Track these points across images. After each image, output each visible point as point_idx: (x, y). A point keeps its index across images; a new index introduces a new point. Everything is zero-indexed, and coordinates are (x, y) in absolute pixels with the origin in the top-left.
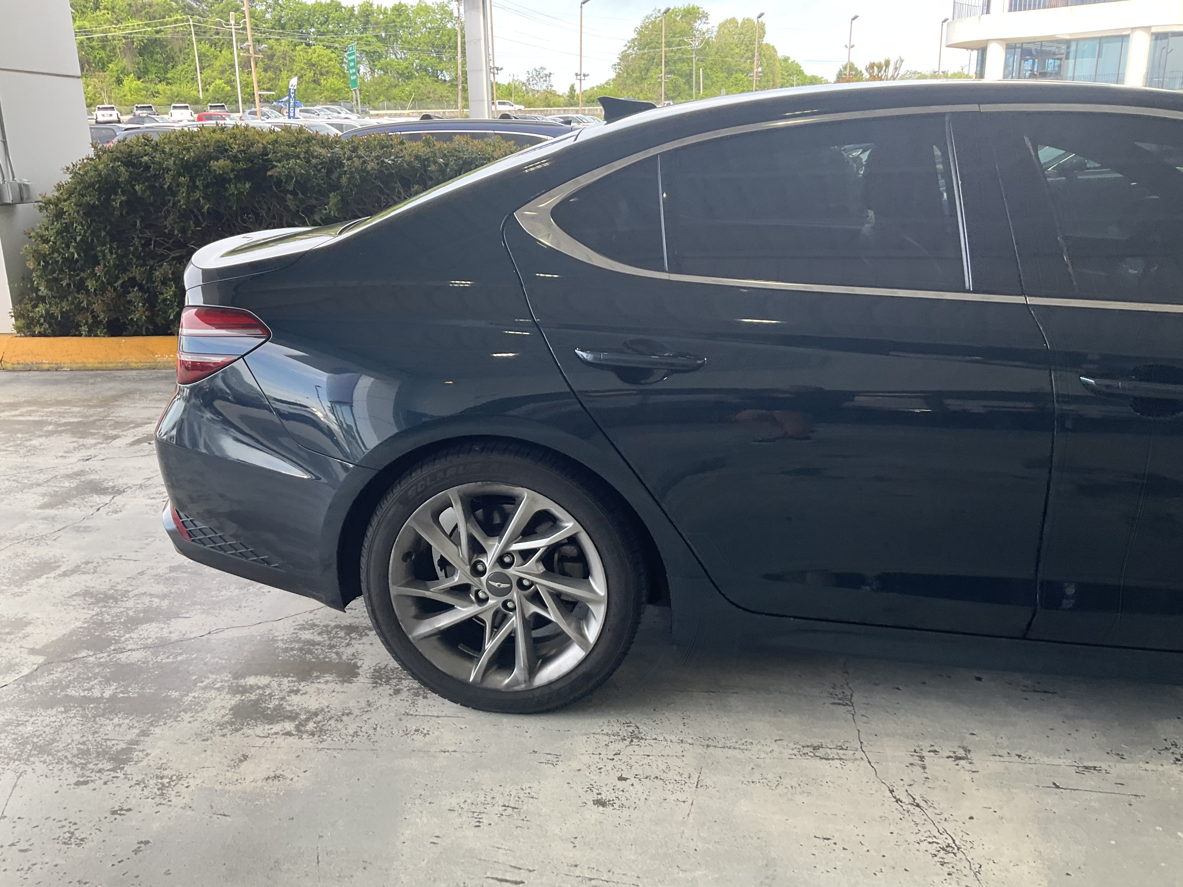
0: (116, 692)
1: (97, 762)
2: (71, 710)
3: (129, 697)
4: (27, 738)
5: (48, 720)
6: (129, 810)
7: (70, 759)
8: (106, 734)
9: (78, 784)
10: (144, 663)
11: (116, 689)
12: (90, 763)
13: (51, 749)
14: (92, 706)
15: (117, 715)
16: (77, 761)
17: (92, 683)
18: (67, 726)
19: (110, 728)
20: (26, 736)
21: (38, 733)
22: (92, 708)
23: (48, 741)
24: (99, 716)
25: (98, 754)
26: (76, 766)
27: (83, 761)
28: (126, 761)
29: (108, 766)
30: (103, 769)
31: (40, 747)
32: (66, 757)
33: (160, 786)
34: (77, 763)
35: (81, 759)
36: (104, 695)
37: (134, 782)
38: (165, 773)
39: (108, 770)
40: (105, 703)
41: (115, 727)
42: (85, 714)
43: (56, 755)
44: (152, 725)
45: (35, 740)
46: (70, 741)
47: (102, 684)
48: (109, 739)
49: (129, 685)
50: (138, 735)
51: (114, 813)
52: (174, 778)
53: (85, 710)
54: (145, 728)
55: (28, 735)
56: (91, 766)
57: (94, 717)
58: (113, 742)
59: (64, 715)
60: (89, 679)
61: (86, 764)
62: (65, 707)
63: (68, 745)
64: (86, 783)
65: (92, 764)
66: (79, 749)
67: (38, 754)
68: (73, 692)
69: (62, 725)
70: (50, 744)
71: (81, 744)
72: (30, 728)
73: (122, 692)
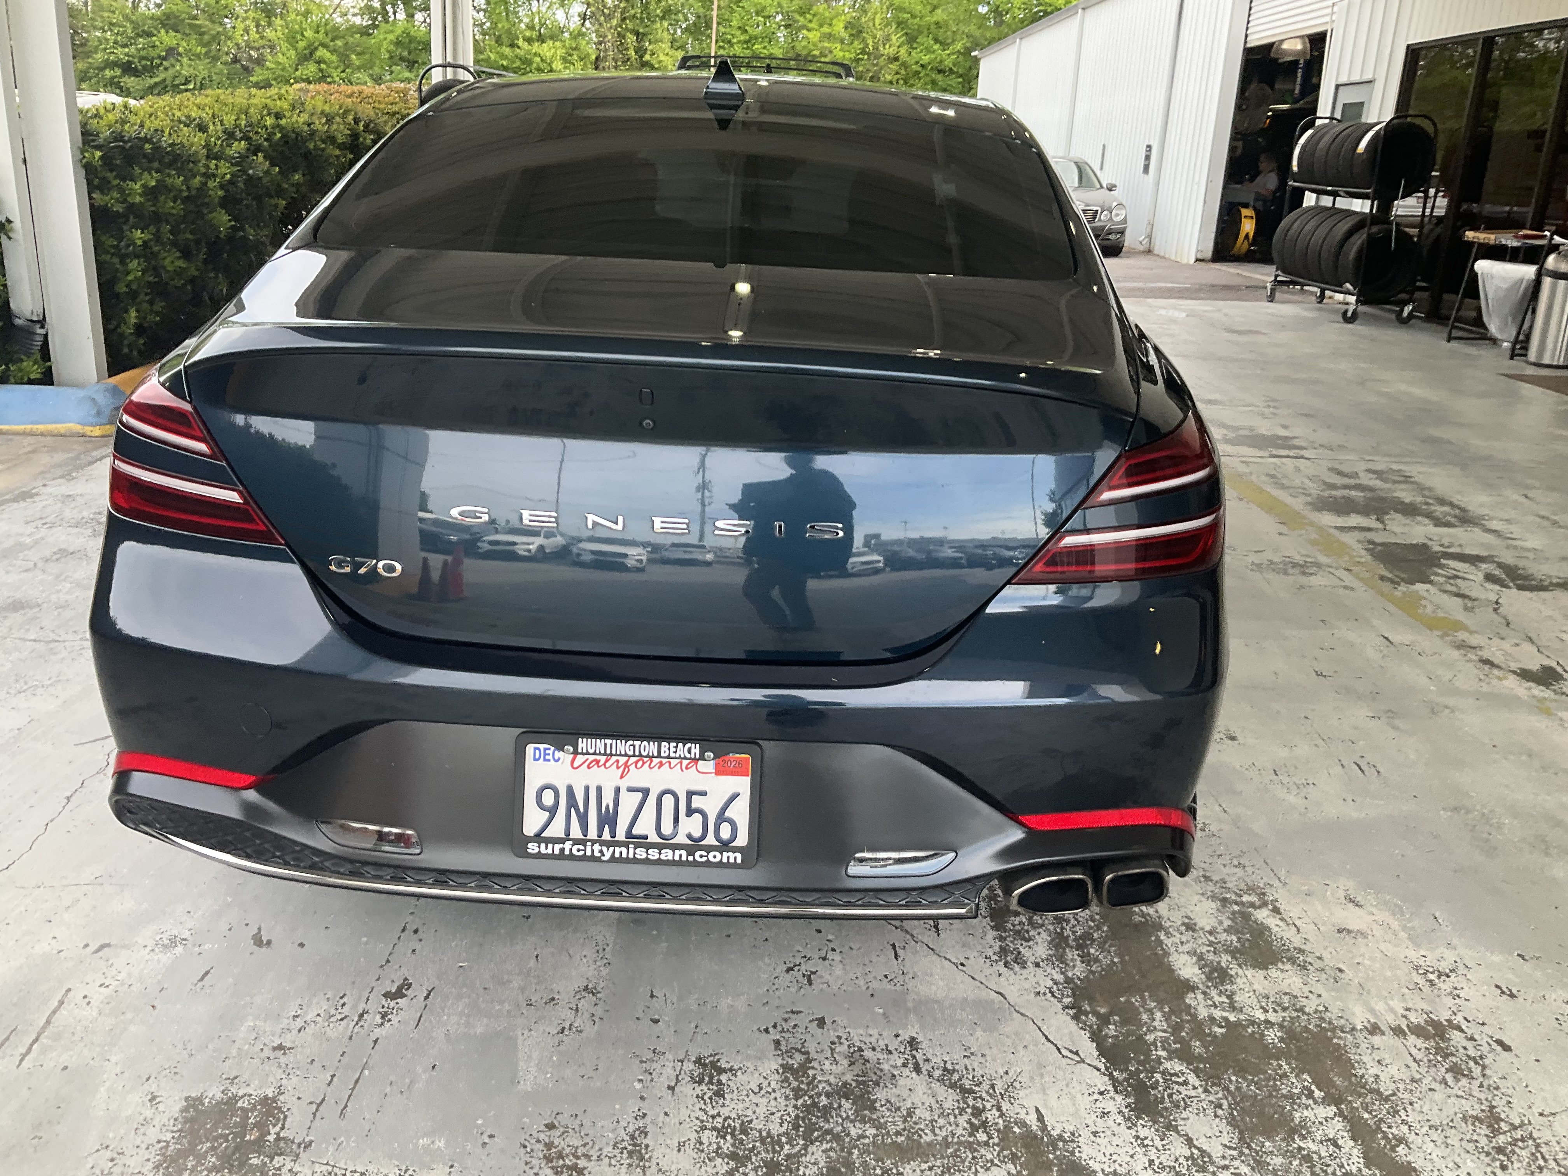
0: (1316, 1102)
1: (1462, 1050)
2: (1394, 1137)
3: (1313, 1082)
4: (1488, 1154)
5: (1437, 1152)
6: (1497, 987)
7: (1481, 1079)
8: (1407, 1066)
9: (1507, 1048)
10: (1220, 1106)
11: (1307, 1107)
12: (1468, 1056)
13: (1482, 1111)
14: (1366, 1116)
15: (1362, 1076)
16: (1477, 1071)
17: (1314, 1147)
18: (1428, 1120)
19: (1393, 1070)
20: (1487, 1160)
21: (1470, 1147)
22: (1370, 1113)
23: (1473, 1124)
24: (1380, 1094)
25: (1446, 1056)
26: (1484, 1067)
27: (1471, 1063)
28: (1436, 1024)
29: (1456, 1035)
30: (1466, 1038)
31: (1490, 1126)
32: (1481, 1086)
33: (1443, 978)
34: (1480, 1068)
35: (1470, 1069)
36: (1331, 1114)
37: (1458, 1001)
38: (1421, 981)
39: (1462, 1031)
40: (1350, 1102)
41: (1386, 1066)
42: (1389, 1113)
43: (1487, 1099)
44: (1353, 1029)
45: (1483, 1141)
46: (1453, 1099)
47: (1309, 1132)
48: (1415, 1060)
49: (1291, 1096)
50: (1383, 1034)
51: (1512, 996)
52: (1421, 971)
53: (1381, 1120)
54: (1365, 1033)
55: (1482, 1156)
56: (1472, 1052)
57: (1387, 1100)
58: (1414, 1051)
59: (1411, 1137)
60: (1307, 1159)
61: (1474, 1059)
62: (1393, 1149)
63: (1458, 1097)
64: (1500, 1043)
65: (1469, 1053)
66: (1457, 1080)
67: (1502, 1120)
68: (1355, 1159)
69: (1430, 1127)
70: (1477, 1118)
71: (1446, 1084)
72: (1469, 1163)
73: (1310, 1095)
